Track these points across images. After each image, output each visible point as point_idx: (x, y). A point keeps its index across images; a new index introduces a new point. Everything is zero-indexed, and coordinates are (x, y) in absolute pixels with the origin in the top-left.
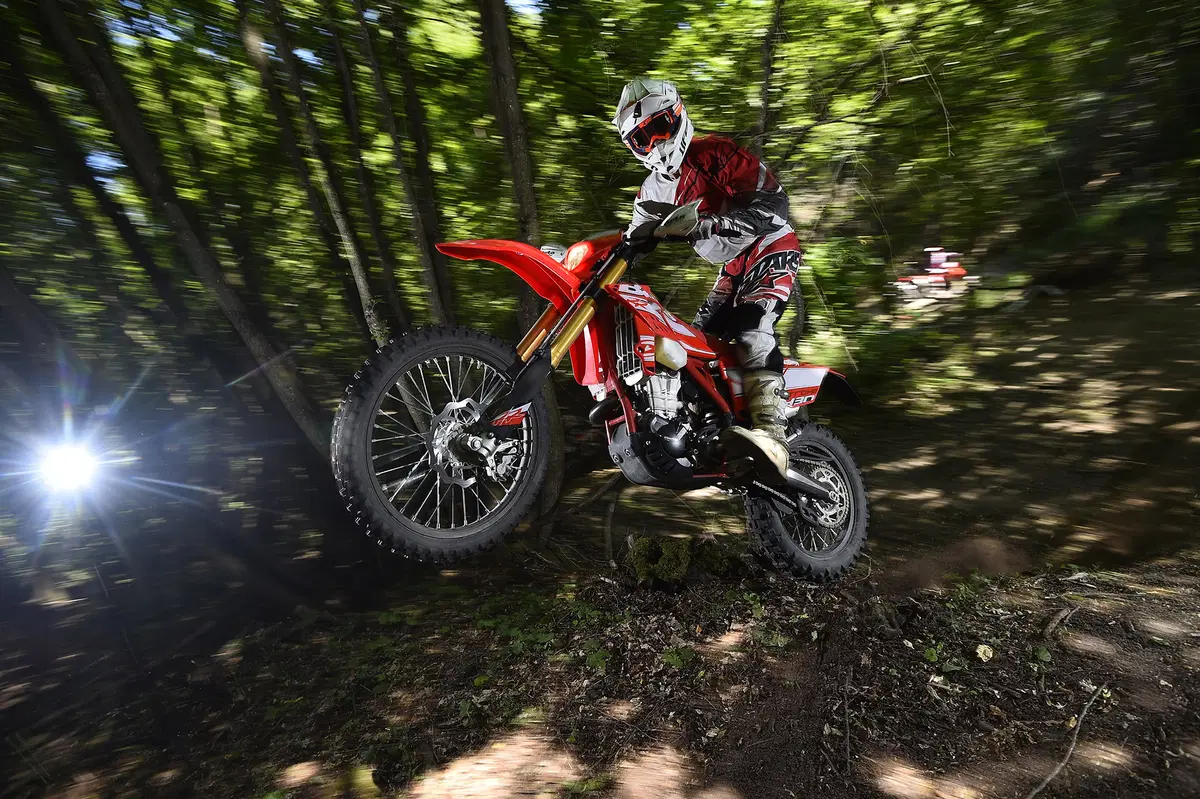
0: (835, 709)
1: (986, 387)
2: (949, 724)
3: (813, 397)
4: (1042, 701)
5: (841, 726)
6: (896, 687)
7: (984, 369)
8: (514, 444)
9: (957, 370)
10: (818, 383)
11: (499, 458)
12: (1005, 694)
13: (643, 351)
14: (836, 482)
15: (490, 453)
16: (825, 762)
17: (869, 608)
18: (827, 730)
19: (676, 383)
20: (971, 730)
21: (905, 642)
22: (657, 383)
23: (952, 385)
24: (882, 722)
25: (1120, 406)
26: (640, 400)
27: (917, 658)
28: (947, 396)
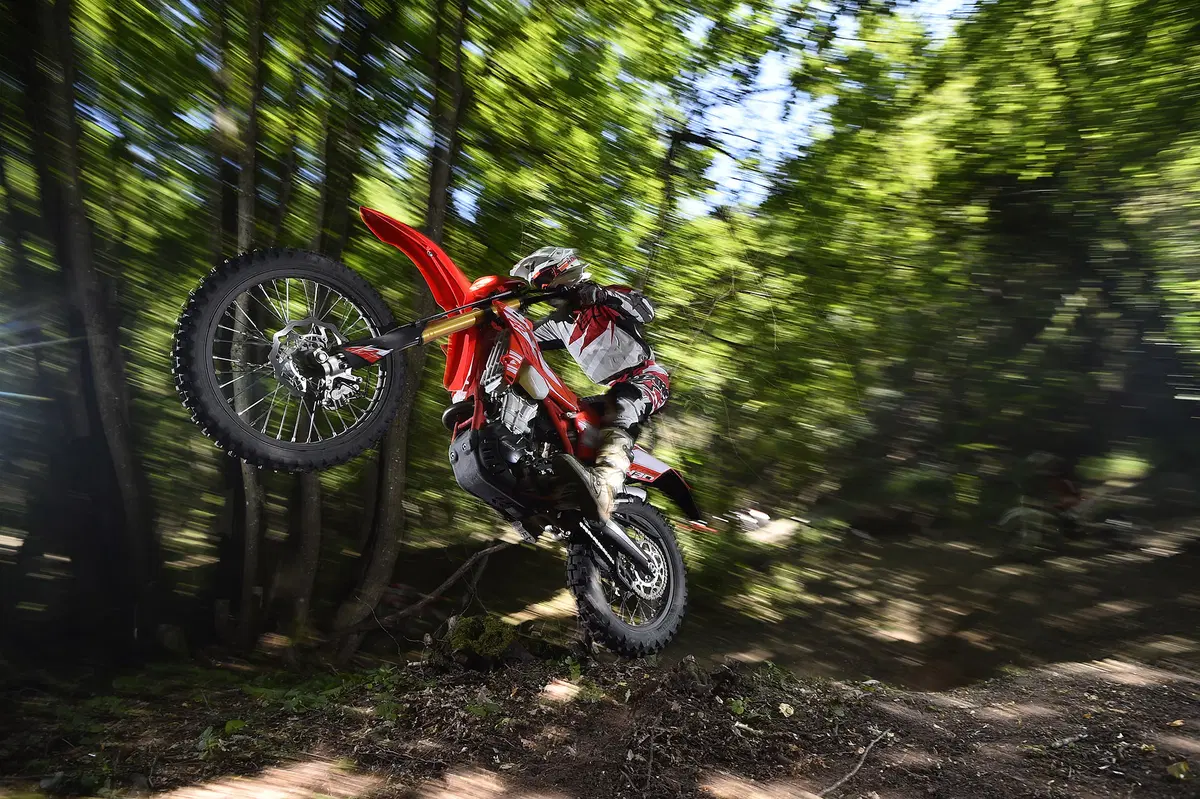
0: (640, 742)
1: (810, 599)
2: (750, 756)
3: (652, 478)
4: (835, 741)
5: (646, 754)
6: (703, 729)
7: (810, 586)
8: (358, 380)
9: (788, 582)
10: (662, 472)
11: (338, 383)
12: (803, 737)
13: (508, 363)
14: (659, 562)
15: (331, 373)
16: (625, 781)
17: (683, 666)
18: (630, 756)
19: (532, 412)
20: (769, 762)
21: (717, 698)
22: (515, 403)
23: (781, 595)
24: (685, 753)
25: (921, 620)
26: (493, 407)
27: (726, 710)
28: (776, 604)
